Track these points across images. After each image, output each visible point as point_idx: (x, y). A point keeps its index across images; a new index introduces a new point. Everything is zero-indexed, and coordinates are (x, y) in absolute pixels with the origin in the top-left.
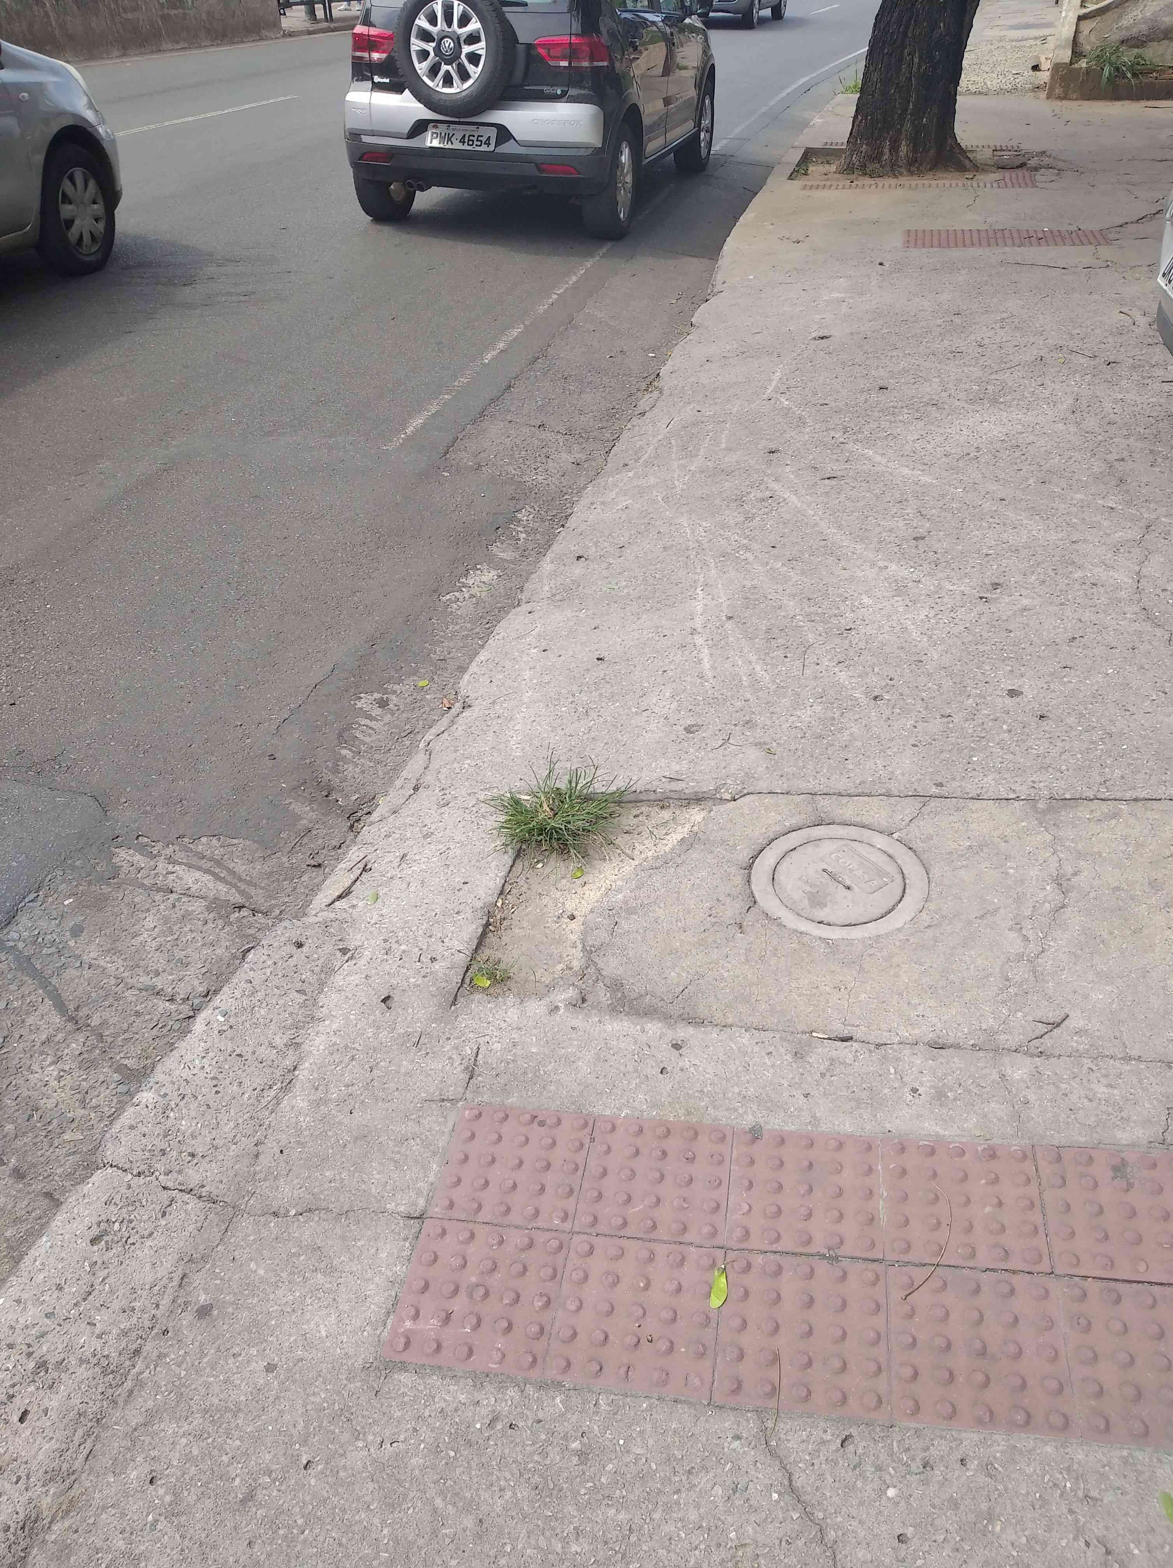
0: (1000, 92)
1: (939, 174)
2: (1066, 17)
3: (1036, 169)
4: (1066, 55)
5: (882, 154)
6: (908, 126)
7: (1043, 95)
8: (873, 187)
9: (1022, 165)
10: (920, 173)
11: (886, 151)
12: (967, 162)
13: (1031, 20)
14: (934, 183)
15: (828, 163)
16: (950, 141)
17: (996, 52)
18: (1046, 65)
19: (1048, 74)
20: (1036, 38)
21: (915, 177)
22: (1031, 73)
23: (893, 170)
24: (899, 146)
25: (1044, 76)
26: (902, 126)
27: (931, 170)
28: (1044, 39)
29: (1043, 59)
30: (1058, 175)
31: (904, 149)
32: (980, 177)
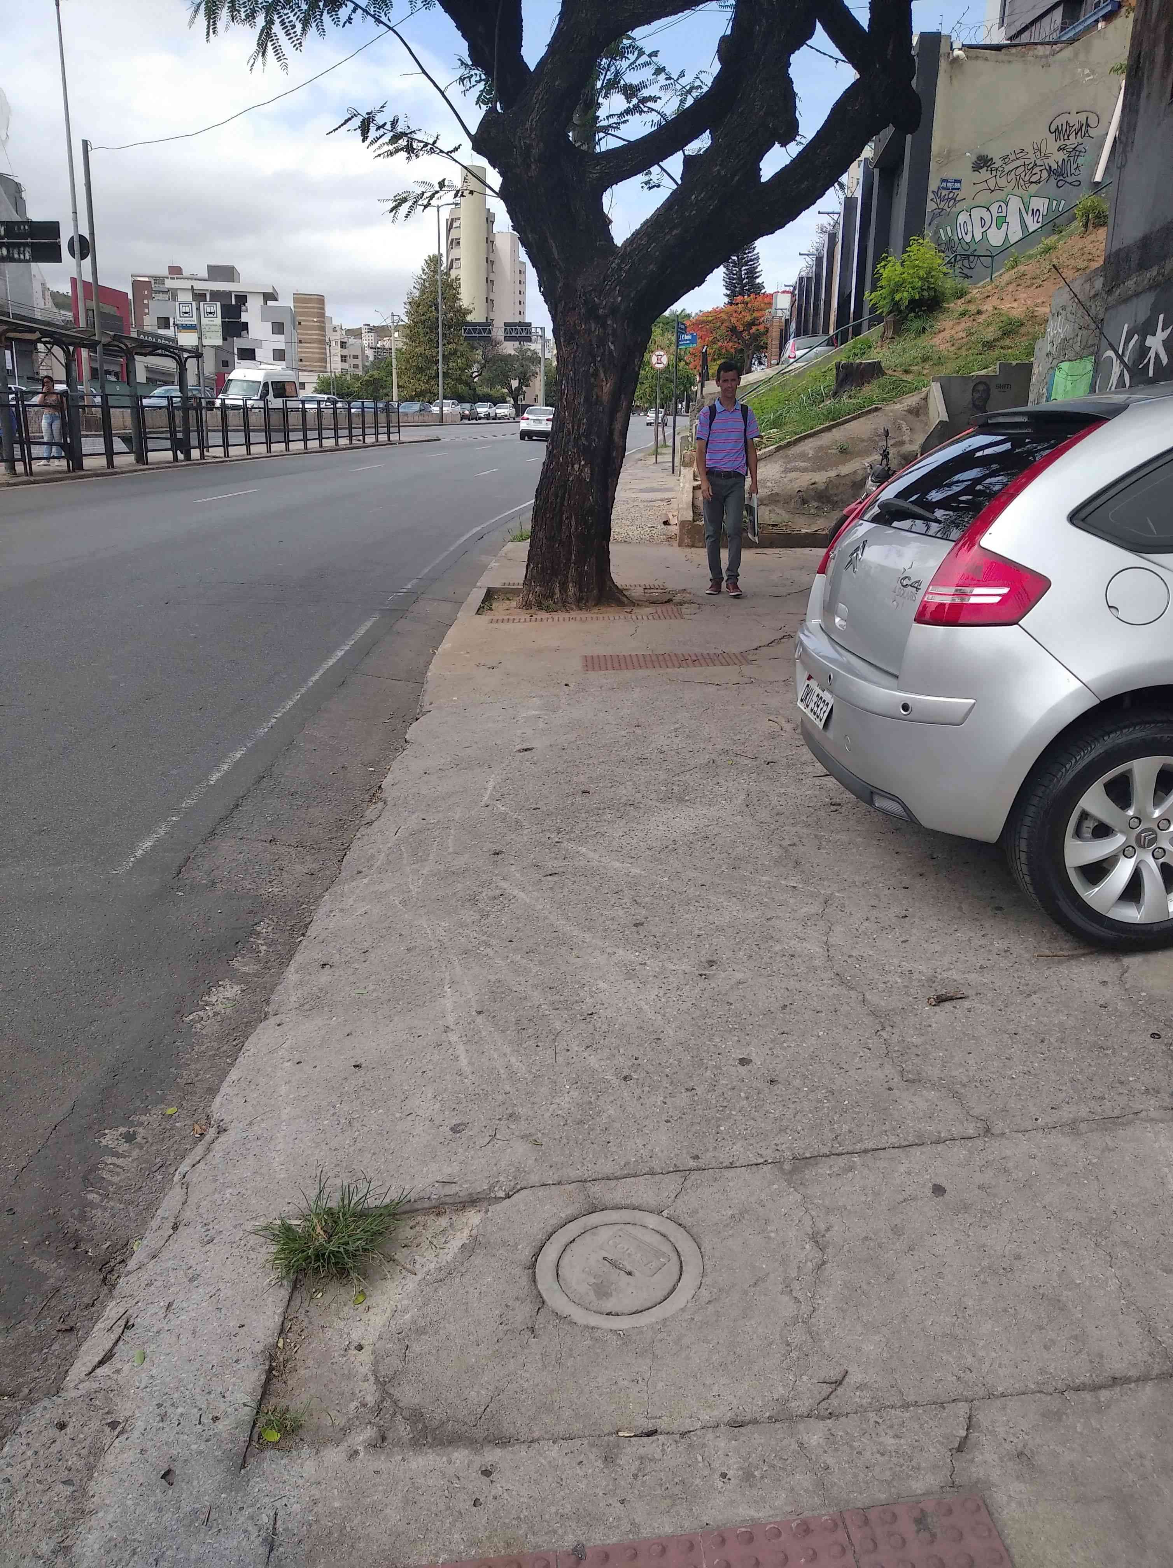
0: (640, 541)
1: (603, 609)
2: (684, 487)
3: (681, 604)
4: (689, 516)
5: (554, 594)
6: (572, 572)
7: (676, 544)
8: (550, 620)
9: (669, 601)
10: (588, 609)
11: (557, 590)
12: (625, 599)
13: (655, 485)
14: (600, 616)
15: (508, 599)
16: (608, 583)
17: (632, 510)
18: (673, 521)
19: (677, 527)
20: (662, 500)
21: (584, 611)
22: (663, 526)
23: (564, 605)
24: (567, 587)
25: (674, 529)
26: (568, 573)
27: (596, 605)
28: (669, 501)
29: (671, 517)
30: (699, 608)
31: (571, 590)
32: (637, 610)
